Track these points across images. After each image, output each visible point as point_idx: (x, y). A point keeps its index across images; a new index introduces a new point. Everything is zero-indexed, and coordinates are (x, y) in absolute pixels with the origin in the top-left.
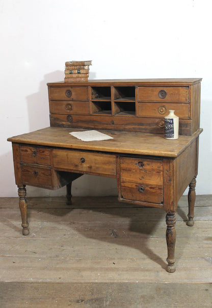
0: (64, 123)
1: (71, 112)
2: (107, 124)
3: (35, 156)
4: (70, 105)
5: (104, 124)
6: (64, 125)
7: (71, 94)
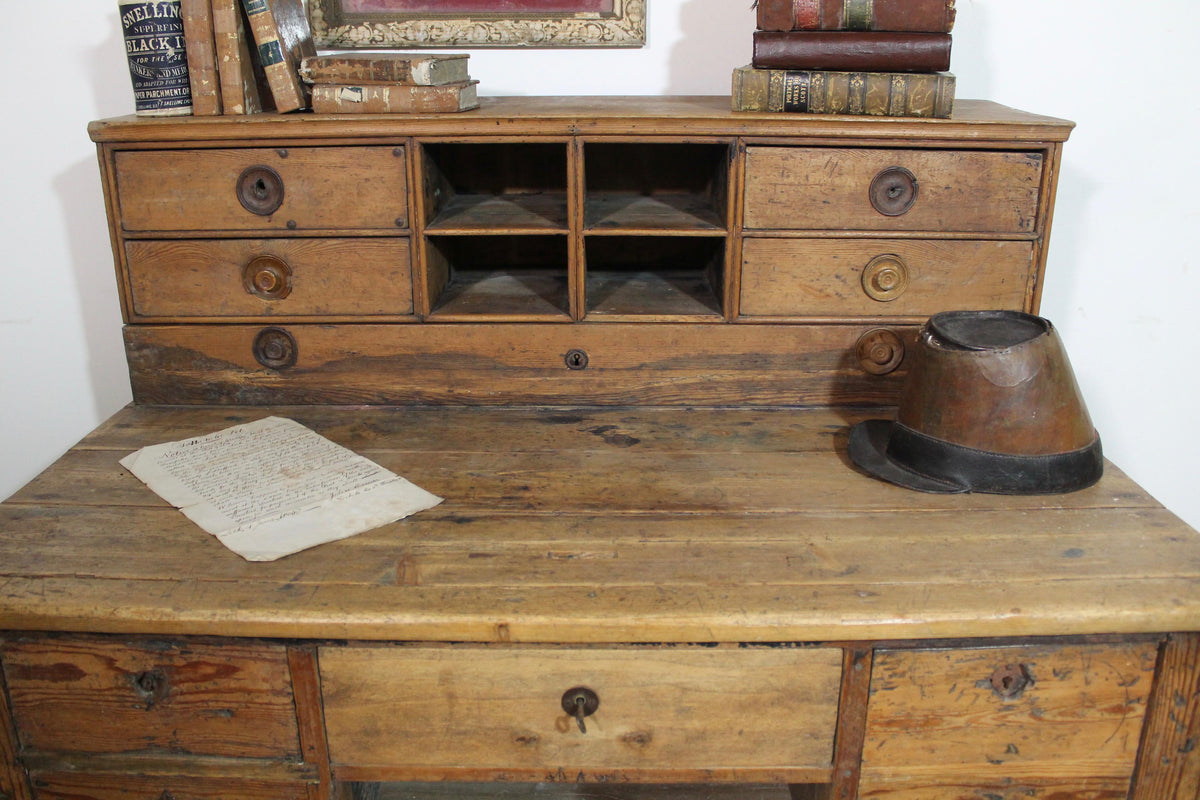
0: (232, 376)
1: (284, 307)
2: (538, 371)
3: (150, 705)
4: (276, 262)
5: (520, 370)
6: (236, 387)
7: (280, 190)
